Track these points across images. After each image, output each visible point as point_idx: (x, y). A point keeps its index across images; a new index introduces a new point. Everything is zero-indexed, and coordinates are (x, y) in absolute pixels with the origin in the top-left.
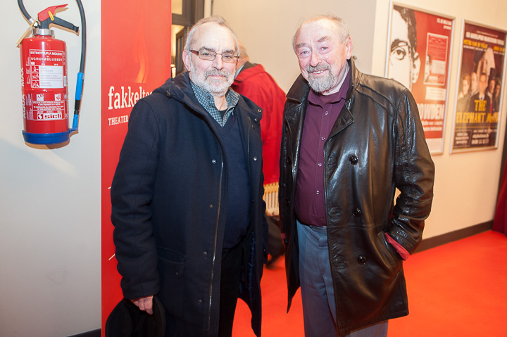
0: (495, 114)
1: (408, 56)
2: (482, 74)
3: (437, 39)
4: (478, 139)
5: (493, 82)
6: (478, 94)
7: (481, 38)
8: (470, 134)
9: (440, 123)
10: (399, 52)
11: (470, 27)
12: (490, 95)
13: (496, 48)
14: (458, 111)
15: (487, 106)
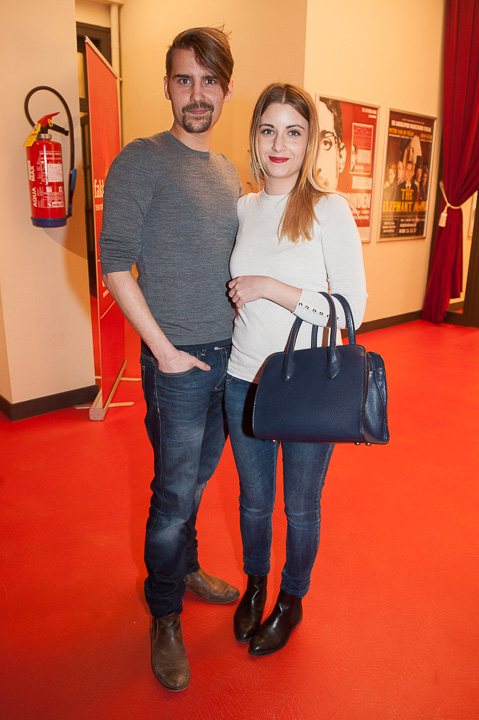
0: (423, 203)
1: (334, 146)
2: (408, 162)
3: (362, 128)
4: (406, 228)
5: (420, 171)
6: (405, 182)
7: (407, 125)
8: (397, 223)
9: (367, 212)
10: (326, 143)
11: (395, 115)
12: (417, 183)
13: (423, 136)
14: (384, 200)
15: (415, 195)
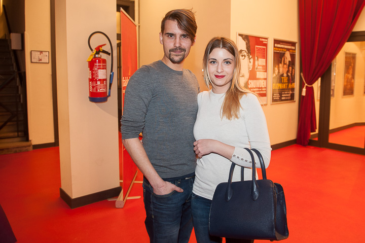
0: (293, 84)
1: (247, 57)
2: (284, 64)
3: (260, 48)
4: (285, 97)
5: (290, 68)
6: (283, 74)
7: (283, 46)
8: (281, 94)
9: (265, 89)
10: (242, 56)
11: (276, 41)
12: (289, 74)
13: (291, 51)
14: (273, 83)
15: (288, 80)
